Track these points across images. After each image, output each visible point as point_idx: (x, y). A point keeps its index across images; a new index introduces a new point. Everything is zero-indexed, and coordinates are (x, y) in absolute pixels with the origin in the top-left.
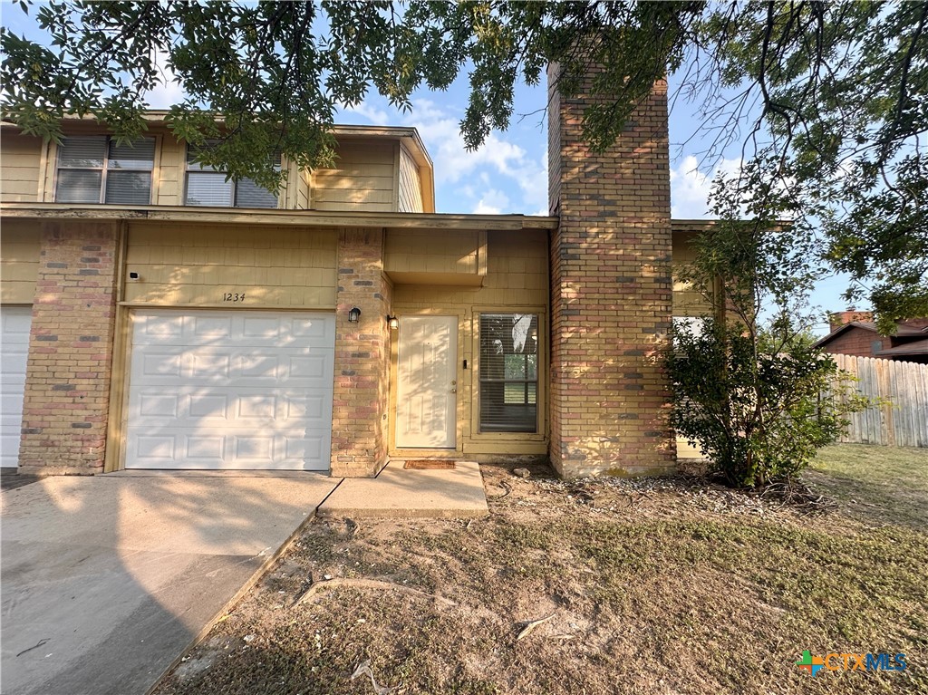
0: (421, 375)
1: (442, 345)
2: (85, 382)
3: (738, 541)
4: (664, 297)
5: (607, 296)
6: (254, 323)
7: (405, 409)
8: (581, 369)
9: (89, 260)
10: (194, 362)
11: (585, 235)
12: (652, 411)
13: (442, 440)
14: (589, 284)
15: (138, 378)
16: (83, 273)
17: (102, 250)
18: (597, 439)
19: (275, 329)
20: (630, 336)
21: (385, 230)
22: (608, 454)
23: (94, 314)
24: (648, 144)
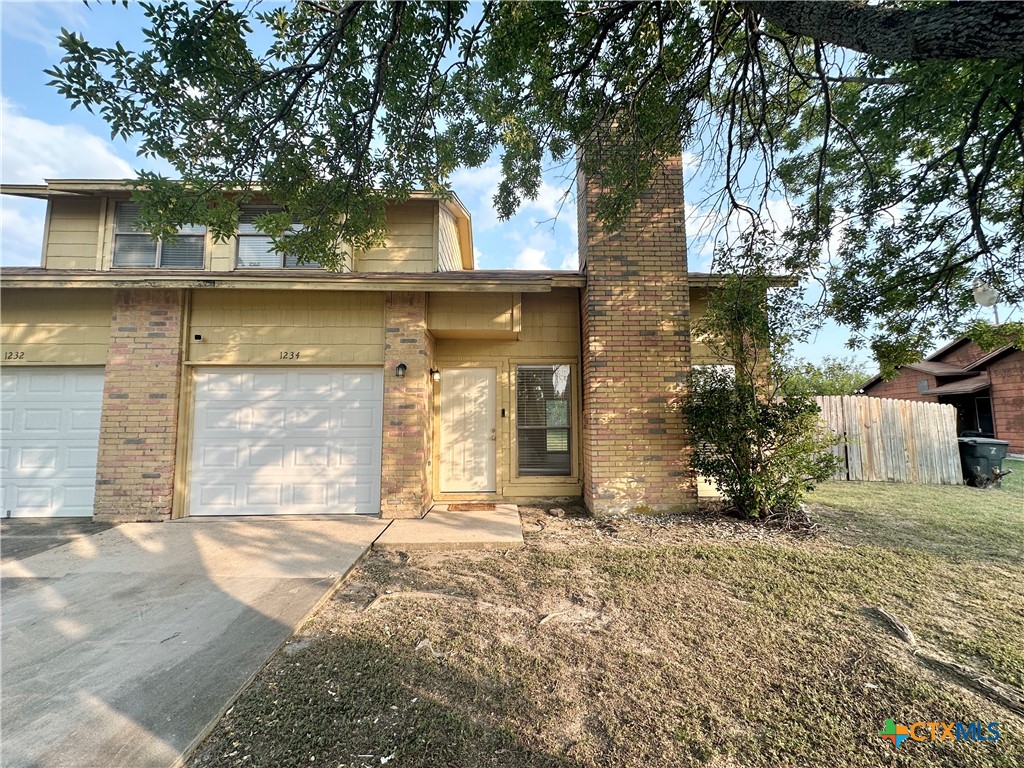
0: (461, 425)
1: (481, 396)
2: (154, 435)
3: (731, 558)
4: (683, 349)
5: (632, 348)
6: (307, 379)
7: (447, 456)
8: (606, 417)
9: (157, 324)
10: (250, 417)
11: (609, 294)
12: (674, 453)
13: (483, 485)
14: (615, 338)
15: (199, 433)
16: (151, 336)
17: (169, 314)
18: (625, 480)
19: (327, 385)
20: (652, 384)
21: (428, 294)
22: (635, 494)
23: (161, 373)
24: (665, 210)
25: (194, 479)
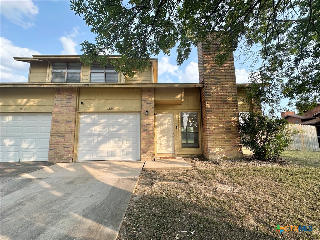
0: (163, 132)
1: (169, 122)
2: (68, 134)
4: (236, 106)
5: (219, 106)
6: (115, 116)
7: (159, 142)
8: (212, 128)
9: (69, 99)
10: (97, 129)
11: (211, 89)
12: (234, 139)
13: (170, 151)
14: (214, 103)
15: (81, 135)
16: (67, 102)
17: (73, 96)
18: (219, 148)
19: (122, 118)
20: (226, 117)
21: (154, 88)
22: (222, 153)
23: (70, 114)
24: (228, 63)
25: (79, 149)
